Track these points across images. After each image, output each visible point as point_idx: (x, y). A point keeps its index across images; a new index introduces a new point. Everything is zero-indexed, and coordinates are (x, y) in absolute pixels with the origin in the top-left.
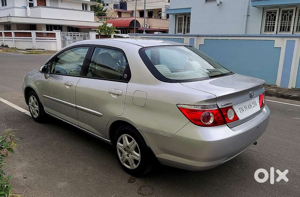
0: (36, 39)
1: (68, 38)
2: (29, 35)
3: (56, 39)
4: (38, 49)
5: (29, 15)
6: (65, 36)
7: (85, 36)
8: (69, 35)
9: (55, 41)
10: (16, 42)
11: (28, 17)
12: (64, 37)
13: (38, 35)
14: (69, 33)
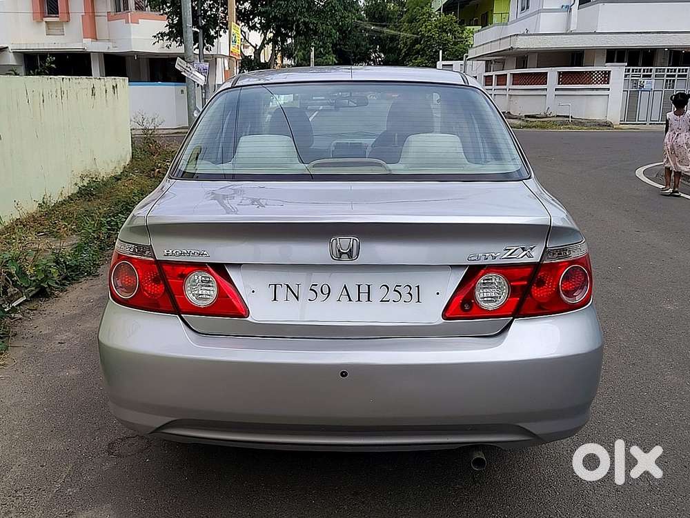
0: (556, 90)
1: (651, 83)
2: (542, 79)
3: (609, 89)
4: (558, 116)
5: (573, 28)
6: (641, 79)
7: (674, 76)
8: (653, 76)
9: (606, 92)
10: (513, 98)
11: (571, 33)
12: (635, 83)
13: (564, 78)
14: (654, 71)
